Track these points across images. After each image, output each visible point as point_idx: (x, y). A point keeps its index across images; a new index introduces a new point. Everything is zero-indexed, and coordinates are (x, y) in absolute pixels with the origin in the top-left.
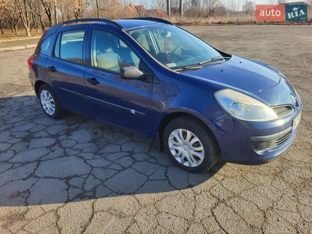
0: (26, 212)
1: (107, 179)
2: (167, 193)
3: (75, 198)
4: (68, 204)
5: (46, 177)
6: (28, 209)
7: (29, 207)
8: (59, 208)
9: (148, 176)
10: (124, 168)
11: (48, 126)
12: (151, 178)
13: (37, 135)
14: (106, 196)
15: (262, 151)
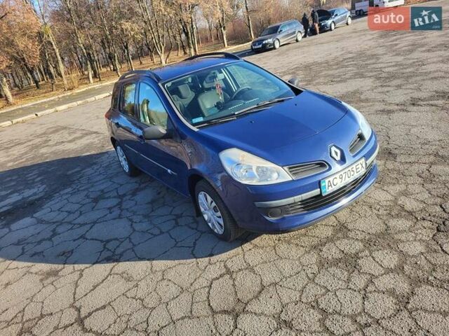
0: (61, 270)
1: (139, 244)
2: (182, 261)
3: (103, 260)
4: (94, 266)
5: (93, 239)
6: (64, 268)
7: (66, 265)
8: (87, 268)
9: (177, 243)
10: (162, 233)
11: (121, 185)
12: (179, 244)
13: (107, 196)
14: (128, 260)
15: (276, 219)
